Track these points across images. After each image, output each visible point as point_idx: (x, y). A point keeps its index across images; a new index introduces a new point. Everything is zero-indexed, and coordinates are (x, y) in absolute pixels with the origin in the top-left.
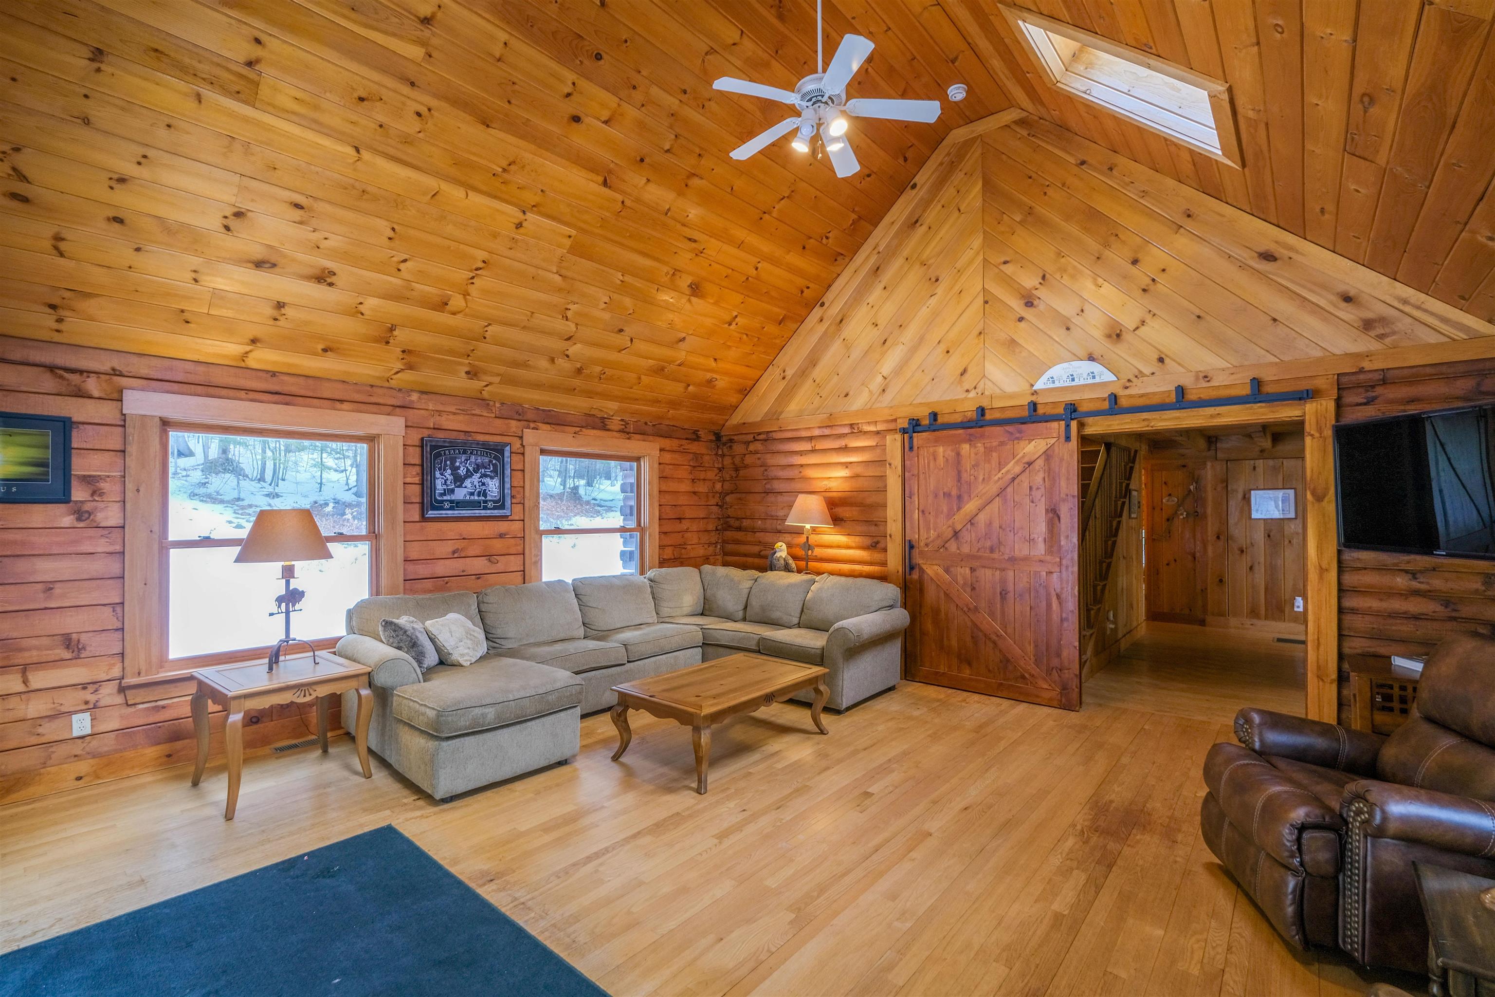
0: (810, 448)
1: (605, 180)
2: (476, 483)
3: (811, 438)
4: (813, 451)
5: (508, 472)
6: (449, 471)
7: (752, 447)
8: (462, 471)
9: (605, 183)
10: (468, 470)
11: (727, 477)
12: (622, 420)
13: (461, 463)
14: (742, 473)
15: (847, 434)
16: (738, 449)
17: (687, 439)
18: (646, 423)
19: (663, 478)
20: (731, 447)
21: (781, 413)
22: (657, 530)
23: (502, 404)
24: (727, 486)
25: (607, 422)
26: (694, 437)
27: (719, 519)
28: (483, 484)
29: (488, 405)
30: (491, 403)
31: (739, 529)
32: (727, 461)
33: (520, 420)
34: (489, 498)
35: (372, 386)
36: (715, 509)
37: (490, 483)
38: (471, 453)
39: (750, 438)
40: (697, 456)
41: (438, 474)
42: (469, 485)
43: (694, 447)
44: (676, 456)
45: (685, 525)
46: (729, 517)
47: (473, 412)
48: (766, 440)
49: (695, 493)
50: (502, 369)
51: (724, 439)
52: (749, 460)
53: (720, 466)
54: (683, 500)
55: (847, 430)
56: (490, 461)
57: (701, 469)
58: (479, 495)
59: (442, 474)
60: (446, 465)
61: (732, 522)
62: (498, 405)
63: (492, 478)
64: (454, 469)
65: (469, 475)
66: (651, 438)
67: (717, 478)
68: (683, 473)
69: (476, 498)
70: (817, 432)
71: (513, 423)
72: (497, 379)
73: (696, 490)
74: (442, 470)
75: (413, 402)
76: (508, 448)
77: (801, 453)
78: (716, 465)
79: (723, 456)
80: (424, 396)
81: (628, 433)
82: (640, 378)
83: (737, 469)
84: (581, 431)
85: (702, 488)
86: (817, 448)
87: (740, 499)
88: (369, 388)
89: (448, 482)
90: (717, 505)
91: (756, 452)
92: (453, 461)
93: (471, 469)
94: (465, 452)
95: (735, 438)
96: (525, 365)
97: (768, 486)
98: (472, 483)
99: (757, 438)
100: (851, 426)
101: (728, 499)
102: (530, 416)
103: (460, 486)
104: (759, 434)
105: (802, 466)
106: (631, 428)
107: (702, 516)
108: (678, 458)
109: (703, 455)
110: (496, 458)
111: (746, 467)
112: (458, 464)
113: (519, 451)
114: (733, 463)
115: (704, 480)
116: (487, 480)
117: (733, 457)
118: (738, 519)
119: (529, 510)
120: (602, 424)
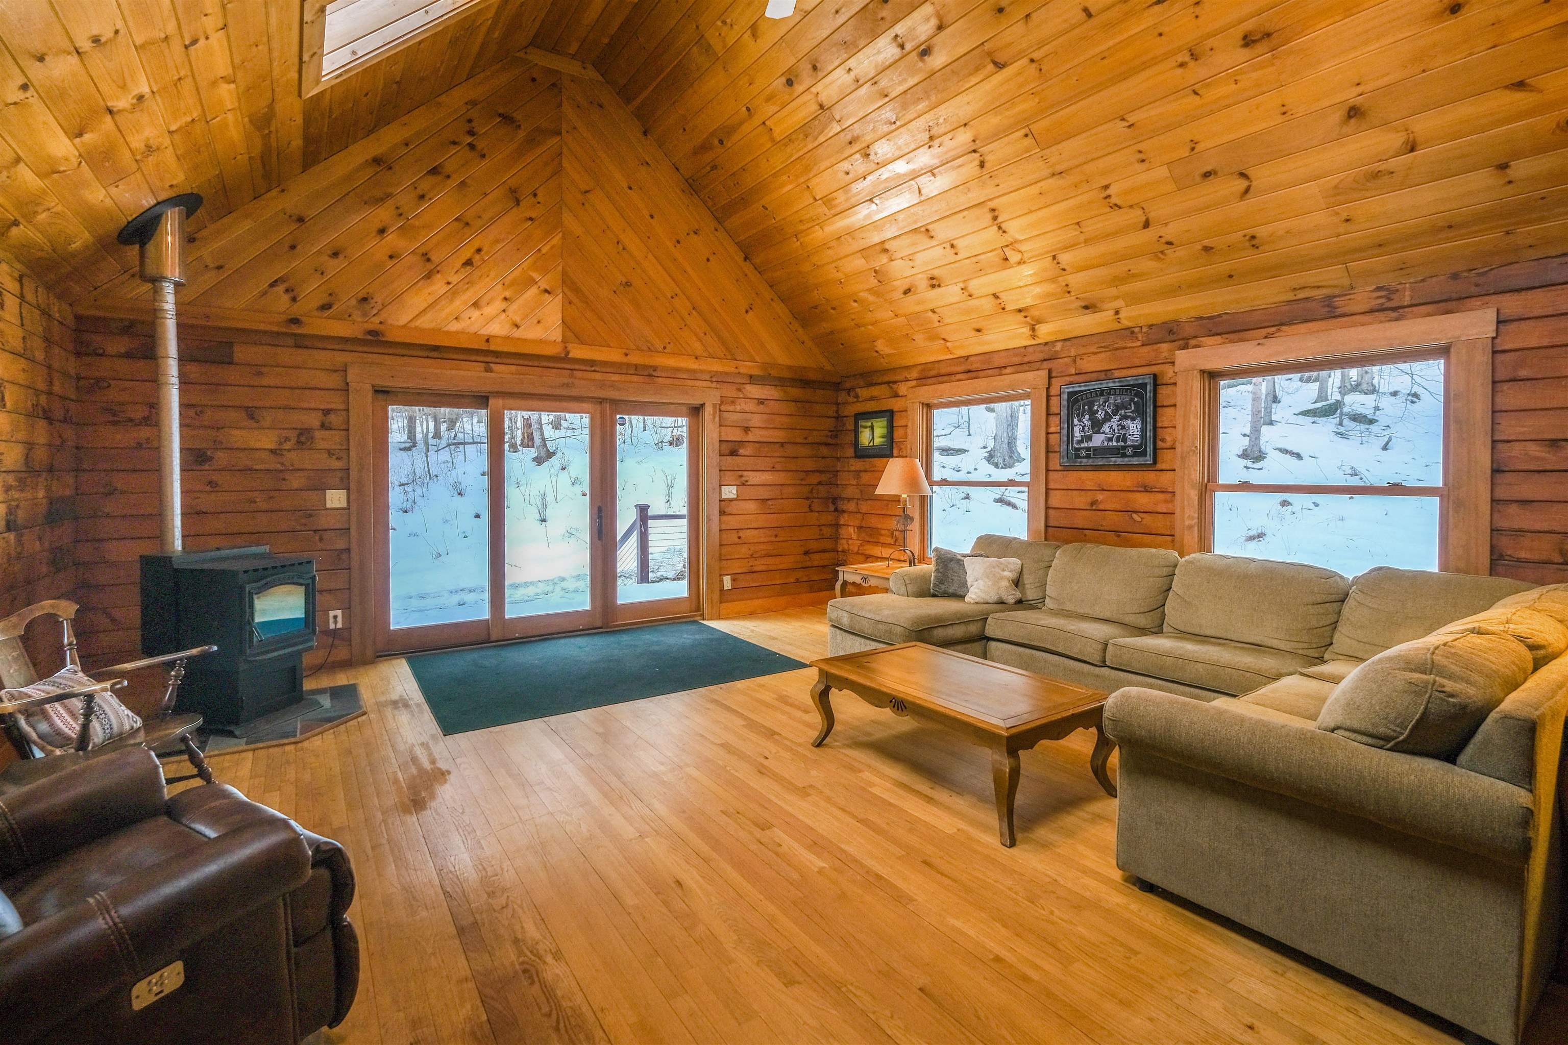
1: (996, 64)
2: (1115, 427)
5: (1151, 410)
6: (1087, 417)
8: (1100, 415)
9: (1000, 66)
10: (1107, 413)
12: (1379, 289)
13: (1099, 407)
25: (1338, 302)
28: (1123, 427)
29: (1133, 333)
30: (1136, 330)
33: (1174, 341)
34: (1129, 443)
35: (1025, 347)
37: (1131, 425)
38: (1109, 394)
41: (1076, 421)
42: (1107, 430)
47: (1116, 346)
56: (1132, 400)
58: (1118, 441)
59: (1080, 421)
60: (1084, 410)
62: (1144, 330)
63: (1133, 419)
64: (1092, 413)
65: (1108, 418)
66: (1471, 302)
69: (1115, 444)
71: (1164, 346)
74: (1080, 417)
75: (1056, 352)
76: (1153, 380)
80: (1068, 343)
81: (1394, 309)
84: (1279, 331)
88: (1023, 350)
89: (1086, 429)
92: (1091, 405)
93: (1110, 411)
94: (1102, 394)
98: (1111, 427)
102: (1189, 330)
103: (1098, 432)
110: (1138, 394)
112: (1096, 408)
113: (1171, 381)
116: (1128, 422)
119: (1182, 457)
120: (1327, 309)
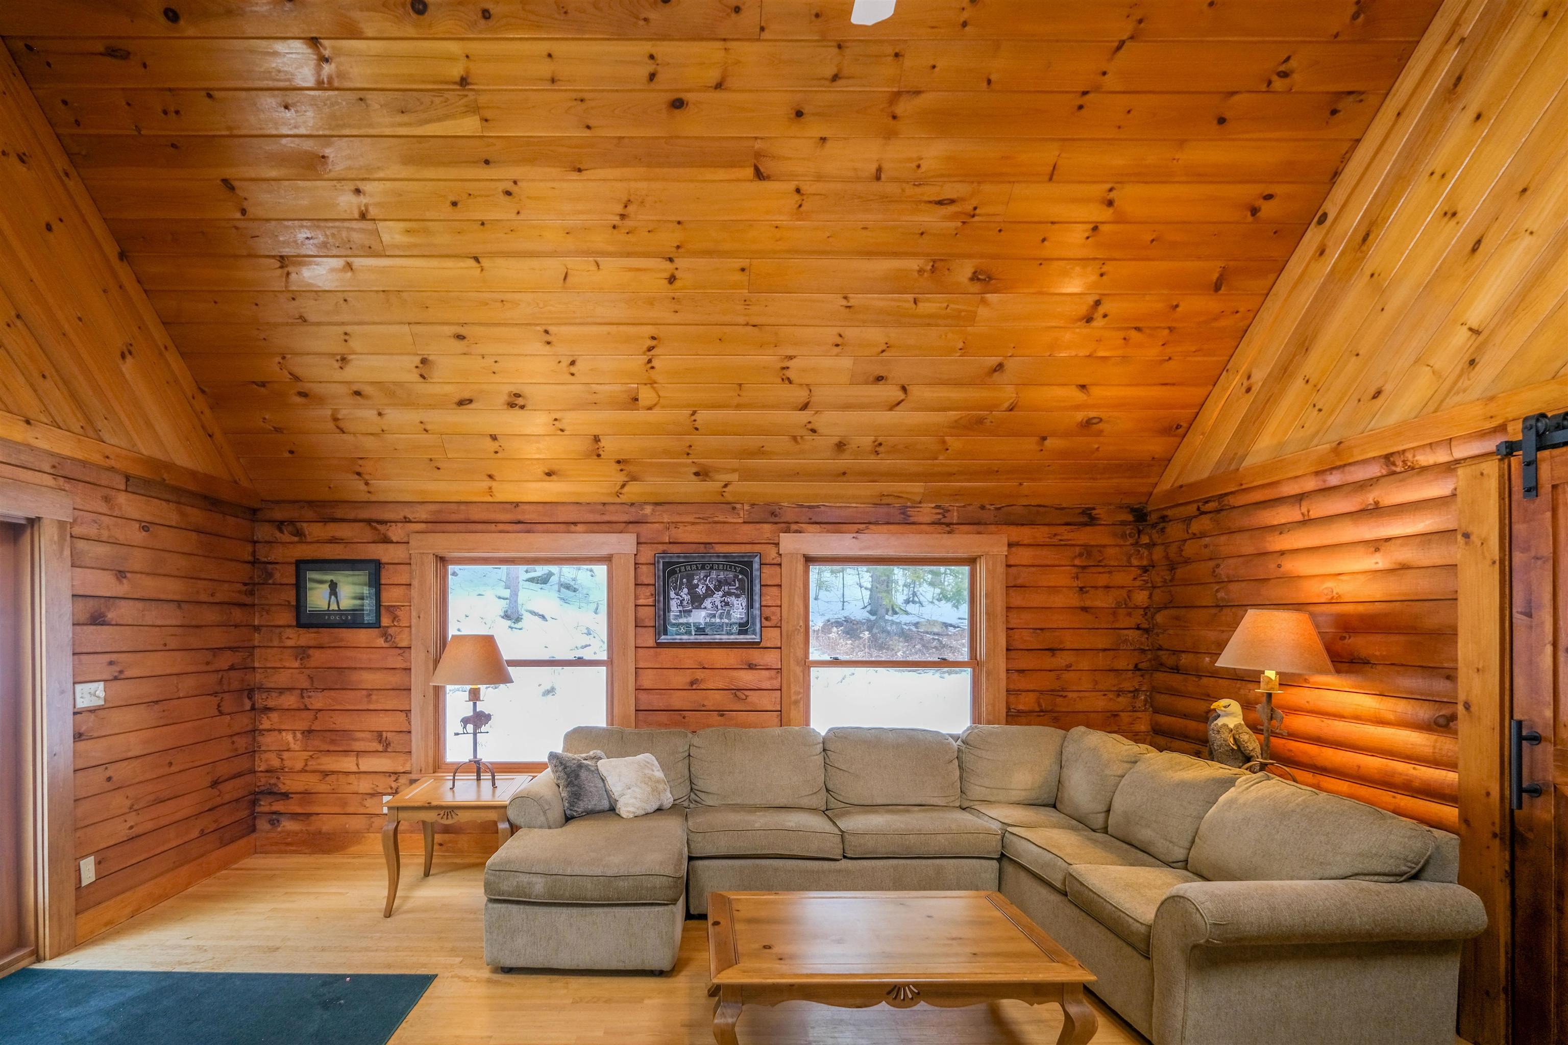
0: (1299, 518)
1: (757, 173)
2: (718, 603)
3: (1299, 498)
4: (1306, 522)
5: (757, 588)
6: (685, 590)
7: (1195, 527)
8: (701, 590)
9: (761, 177)
10: (708, 588)
11: (1158, 581)
12: (937, 507)
13: (699, 581)
14: (1180, 572)
15: (1378, 479)
16: (1175, 531)
17: (1067, 524)
18: (983, 507)
19: (1011, 587)
20: (1163, 530)
21: (1244, 457)
22: (1003, 666)
23: (753, 505)
24: (1158, 596)
25: (910, 512)
26: (1085, 519)
27: (1143, 651)
28: (727, 604)
29: (734, 508)
30: (738, 506)
31: (1176, 669)
32: (1158, 553)
33: (776, 524)
34: (733, 620)
35: (604, 504)
36: (1133, 635)
37: (735, 602)
38: (712, 568)
39: (1192, 509)
40: (1087, 550)
41: (672, 594)
42: (709, 606)
43: (1084, 536)
44: (1044, 552)
45: (1062, 660)
46: (1160, 649)
47: (716, 519)
48: (1218, 511)
49: (1085, 609)
50: (735, 463)
51: (1153, 518)
52: (1190, 549)
53: (1145, 563)
54: (1058, 620)
55: (1375, 470)
56: (736, 577)
57: (1101, 569)
58: (721, 618)
59: (677, 594)
60: (682, 583)
61: (1164, 656)
62: (746, 507)
63: (738, 596)
64: (692, 588)
65: (709, 593)
66: (992, 528)
67: (1138, 583)
68: (1062, 578)
69: (718, 620)
70: (1311, 484)
71: (767, 527)
72: (734, 477)
73: (1088, 603)
74: (677, 590)
75: (646, 515)
76: (757, 559)
77: (1280, 529)
78: (1135, 562)
79: (1151, 545)
80: (659, 508)
81: (948, 525)
82: (944, 442)
83: (1172, 567)
84: (867, 528)
85: (1101, 601)
86: (1313, 514)
87: (1177, 618)
88: (601, 507)
89: (685, 603)
90: (1138, 628)
91: (1203, 535)
92: (690, 578)
93: (712, 586)
94: (703, 568)
95: (1169, 513)
96: (760, 452)
97: (1221, 595)
98: (713, 603)
99: (1204, 509)
100: (1388, 458)
101: (1159, 618)
102: (789, 516)
103: (699, 607)
104: (1207, 501)
105: (1282, 553)
106: (954, 517)
107: (1100, 646)
108: (1049, 556)
109: (1104, 546)
110: (742, 572)
111: (1187, 561)
112: (695, 582)
113: (775, 562)
114: (1167, 557)
115: (1107, 587)
116: (732, 599)
117: (1166, 545)
118: (1174, 652)
119: (787, 635)
120: (903, 516)
